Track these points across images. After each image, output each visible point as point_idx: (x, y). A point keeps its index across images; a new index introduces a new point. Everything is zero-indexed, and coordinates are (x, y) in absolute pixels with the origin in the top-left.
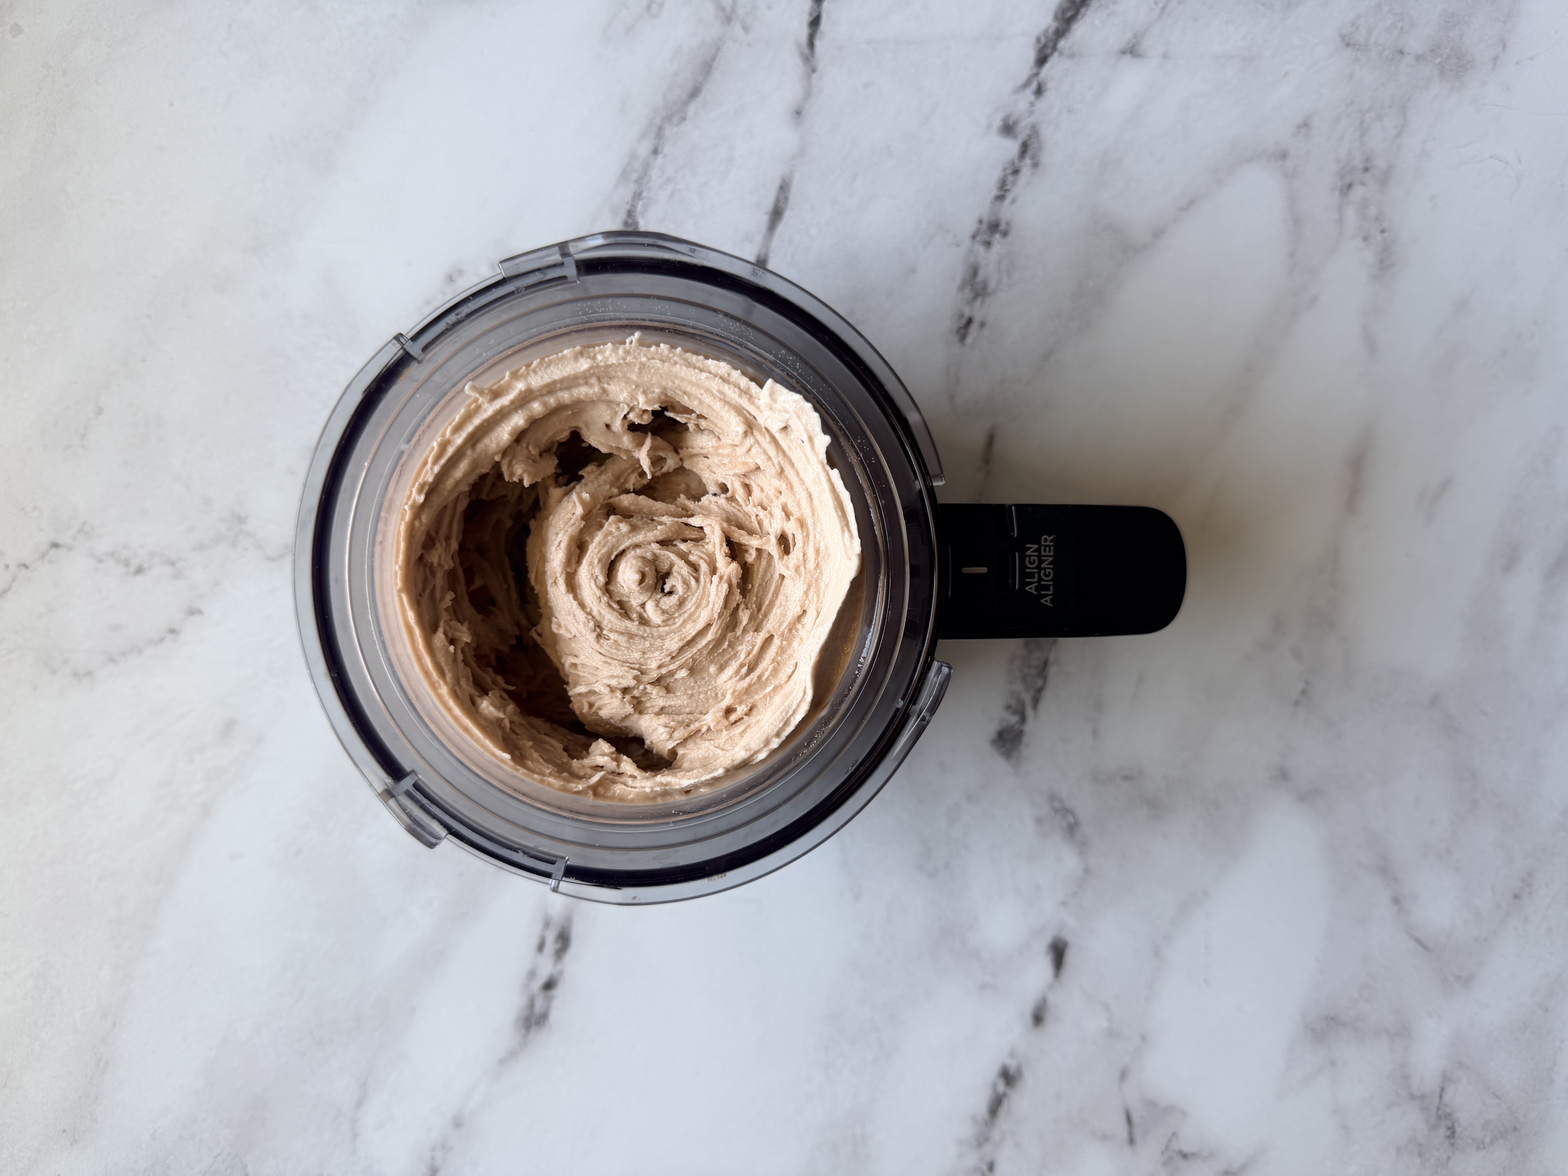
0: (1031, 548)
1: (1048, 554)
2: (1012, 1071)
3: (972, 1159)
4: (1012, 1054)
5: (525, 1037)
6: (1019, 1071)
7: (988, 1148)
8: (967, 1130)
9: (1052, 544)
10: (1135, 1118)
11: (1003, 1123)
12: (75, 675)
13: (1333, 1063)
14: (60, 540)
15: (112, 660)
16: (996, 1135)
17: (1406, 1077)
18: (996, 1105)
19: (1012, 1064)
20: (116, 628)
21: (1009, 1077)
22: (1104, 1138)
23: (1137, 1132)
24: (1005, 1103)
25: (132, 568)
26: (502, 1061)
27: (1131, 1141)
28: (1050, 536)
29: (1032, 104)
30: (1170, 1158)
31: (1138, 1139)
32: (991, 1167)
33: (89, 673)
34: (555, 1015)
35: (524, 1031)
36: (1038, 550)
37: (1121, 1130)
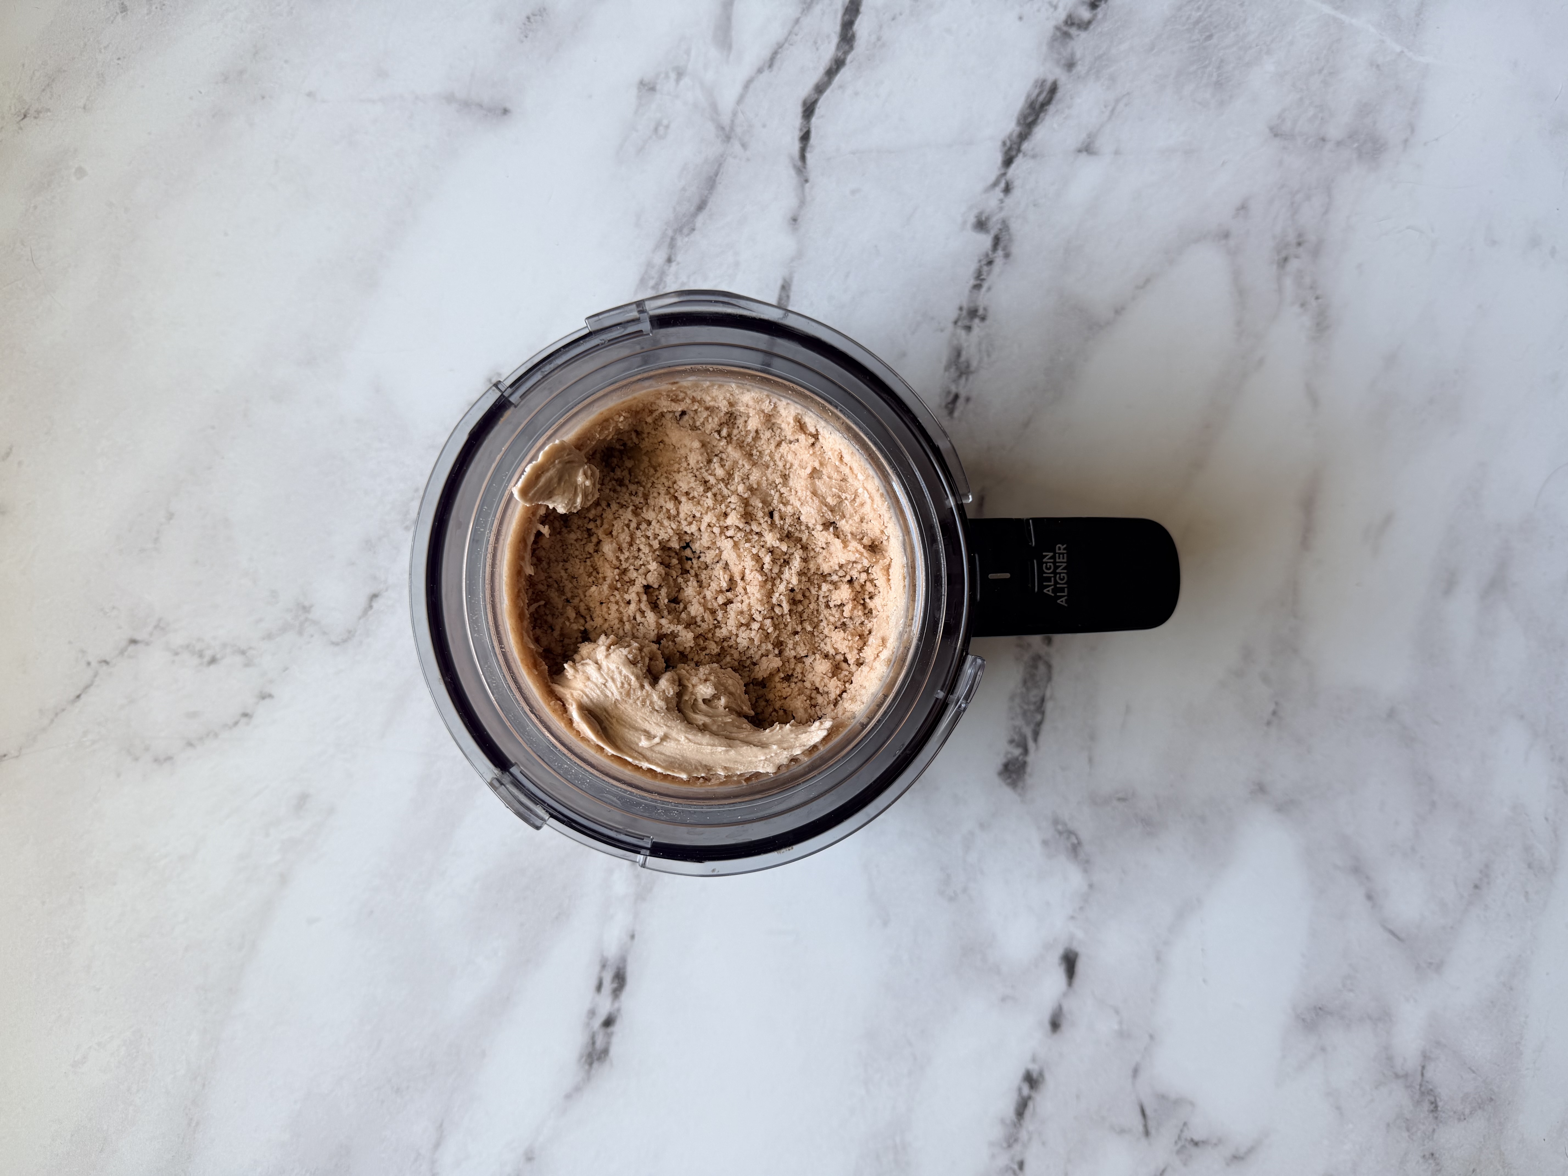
0: (1047, 555)
1: (1062, 561)
2: (1035, 1075)
3: (1003, 1160)
4: (1034, 1060)
5: (588, 1072)
6: (1041, 1074)
7: (1017, 1147)
8: (997, 1133)
9: (1065, 552)
10: (1148, 1112)
11: (1029, 1124)
12: (156, 760)
13: (1323, 1049)
14: (138, 637)
15: (190, 744)
16: (1023, 1135)
17: (1390, 1059)
18: (1022, 1108)
19: (1034, 1068)
20: (193, 715)
21: (1032, 1080)
22: (1122, 1131)
23: (1151, 1124)
24: (1031, 1104)
25: (207, 659)
26: (568, 1097)
27: (1147, 1133)
28: (1063, 545)
29: (1002, 201)
30: (1183, 1147)
31: (1153, 1131)
32: (1021, 1165)
33: (169, 758)
34: (614, 1051)
35: (587, 1067)
36: (1053, 557)
37: (1136, 1122)
